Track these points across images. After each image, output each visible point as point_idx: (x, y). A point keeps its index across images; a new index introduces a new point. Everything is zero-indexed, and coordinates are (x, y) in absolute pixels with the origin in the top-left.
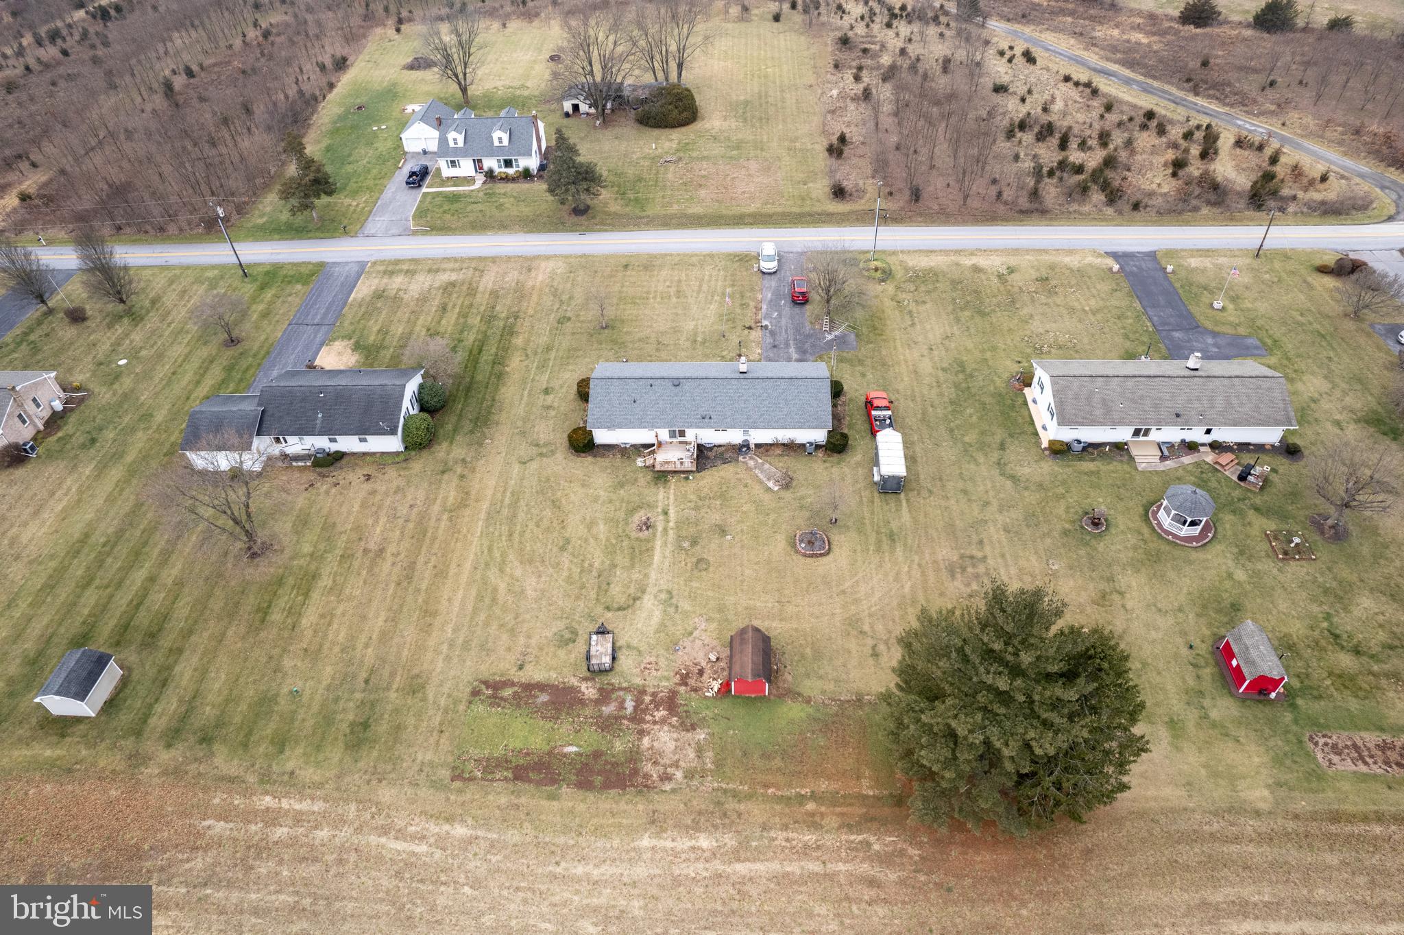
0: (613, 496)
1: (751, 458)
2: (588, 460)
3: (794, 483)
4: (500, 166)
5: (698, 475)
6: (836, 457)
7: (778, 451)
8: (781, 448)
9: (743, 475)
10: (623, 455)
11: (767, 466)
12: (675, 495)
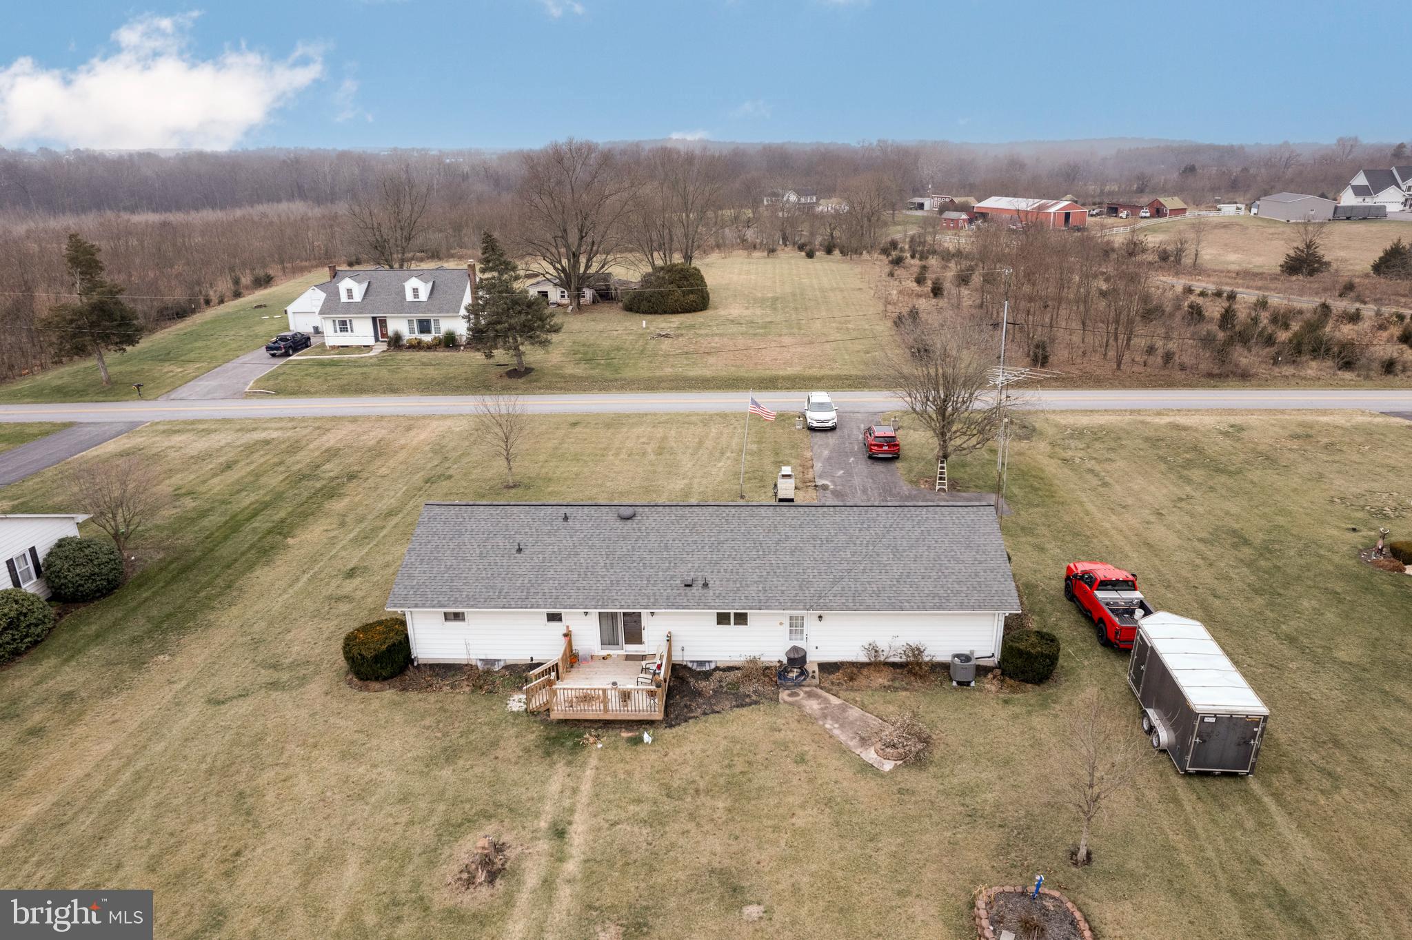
0: (417, 785)
1: (810, 695)
2: (383, 697)
3: (937, 754)
4: (412, 331)
5: (668, 734)
6: (1031, 694)
7: (881, 680)
8: (888, 672)
9: (791, 732)
10: (477, 687)
11: (854, 712)
12: (596, 782)
